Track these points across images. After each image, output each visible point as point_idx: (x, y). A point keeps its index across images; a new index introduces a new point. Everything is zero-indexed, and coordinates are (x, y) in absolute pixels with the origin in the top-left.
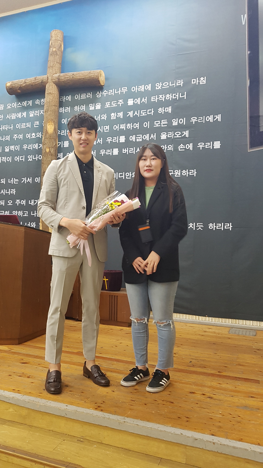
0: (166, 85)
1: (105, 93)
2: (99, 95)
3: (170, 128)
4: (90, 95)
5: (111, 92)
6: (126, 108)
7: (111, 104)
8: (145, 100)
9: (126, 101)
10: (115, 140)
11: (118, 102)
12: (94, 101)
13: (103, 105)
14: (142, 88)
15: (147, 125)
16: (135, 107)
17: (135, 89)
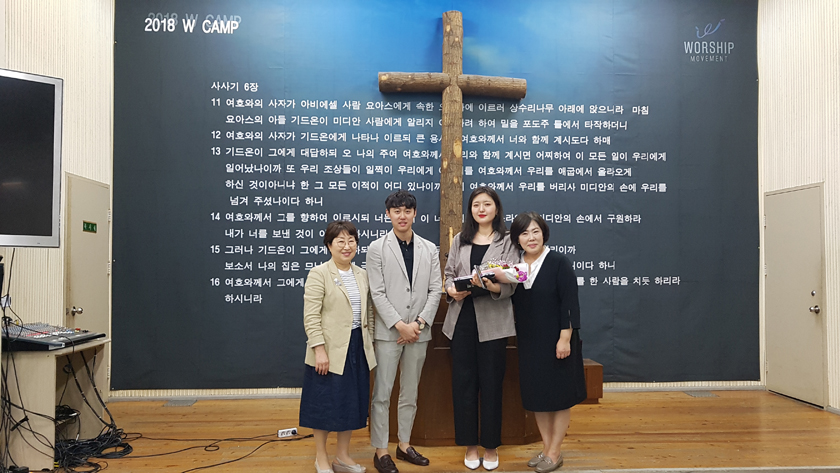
0: (603, 110)
1: (522, 107)
2: (514, 110)
3: (608, 163)
4: (501, 108)
5: (531, 108)
6: (552, 132)
7: (531, 123)
8: (576, 124)
9: (552, 123)
10: (539, 171)
11: (540, 122)
12: (508, 116)
13: (520, 124)
14: (572, 109)
15: (579, 156)
16: (563, 132)
17: (562, 108)
